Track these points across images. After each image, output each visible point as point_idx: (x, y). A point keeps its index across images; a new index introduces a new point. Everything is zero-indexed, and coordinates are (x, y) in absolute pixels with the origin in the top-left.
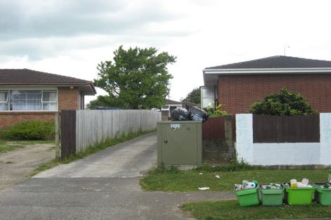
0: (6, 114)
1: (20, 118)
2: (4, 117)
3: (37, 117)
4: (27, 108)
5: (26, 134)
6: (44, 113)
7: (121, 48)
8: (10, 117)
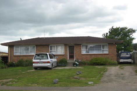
0: (87, 55)
1: (93, 56)
2: (86, 56)
3: (100, 56)
4: (95, 52)
5: (99, 63)
6: (103, 54)
7: (112, 27)
8: (89, 56)
